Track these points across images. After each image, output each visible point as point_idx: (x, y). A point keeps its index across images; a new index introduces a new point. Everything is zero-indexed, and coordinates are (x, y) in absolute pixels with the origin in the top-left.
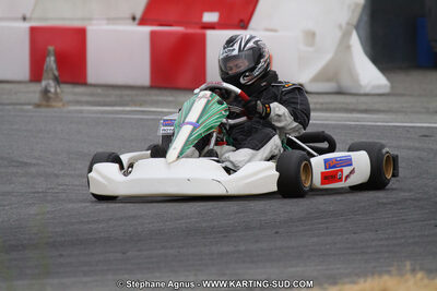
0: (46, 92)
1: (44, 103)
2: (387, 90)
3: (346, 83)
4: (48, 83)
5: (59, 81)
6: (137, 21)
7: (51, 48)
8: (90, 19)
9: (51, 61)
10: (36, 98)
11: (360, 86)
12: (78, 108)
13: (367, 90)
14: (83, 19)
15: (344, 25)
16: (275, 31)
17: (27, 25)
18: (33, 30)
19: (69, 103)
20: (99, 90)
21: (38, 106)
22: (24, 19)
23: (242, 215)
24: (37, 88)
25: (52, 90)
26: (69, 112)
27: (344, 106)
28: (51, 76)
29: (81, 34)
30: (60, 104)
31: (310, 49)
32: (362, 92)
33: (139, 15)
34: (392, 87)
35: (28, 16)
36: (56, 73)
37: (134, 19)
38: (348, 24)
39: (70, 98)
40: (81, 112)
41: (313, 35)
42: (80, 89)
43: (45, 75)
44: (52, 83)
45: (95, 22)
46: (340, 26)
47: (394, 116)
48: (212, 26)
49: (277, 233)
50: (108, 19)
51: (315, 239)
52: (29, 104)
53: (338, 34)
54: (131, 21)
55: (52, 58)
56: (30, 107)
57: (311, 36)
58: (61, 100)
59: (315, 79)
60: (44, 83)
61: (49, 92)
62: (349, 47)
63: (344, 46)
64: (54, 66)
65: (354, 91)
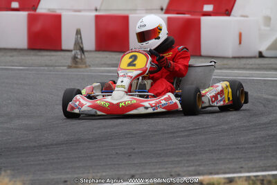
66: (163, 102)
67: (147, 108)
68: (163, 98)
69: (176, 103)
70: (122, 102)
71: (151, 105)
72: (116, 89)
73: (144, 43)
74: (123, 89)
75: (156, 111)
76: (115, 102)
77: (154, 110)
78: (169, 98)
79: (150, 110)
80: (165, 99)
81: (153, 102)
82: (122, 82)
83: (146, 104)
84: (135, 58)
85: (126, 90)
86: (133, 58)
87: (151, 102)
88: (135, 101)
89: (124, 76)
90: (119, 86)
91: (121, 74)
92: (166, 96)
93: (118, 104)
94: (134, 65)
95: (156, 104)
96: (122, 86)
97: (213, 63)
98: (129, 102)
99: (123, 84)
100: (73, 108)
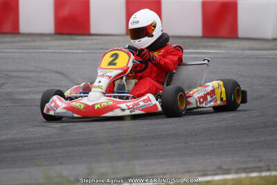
66: (142, 104)
67: (123, 110)
68: (141, 99)
69: (155, 105)
70: (97, 104)
71: (128, 106)
72: (93, 89)
73: (137, 41)
74: (100, 90)
75: (133, 113)
76: (90, 104)
77: (131, 112)
78: (149, 100)
79: (127, 113)
80: (144, 101)
81: (131, 103)
82: (100, 82)
83: (123, 106)
84: (116, 56)
85: (104, 91)
86: (114, 57)
87: (129, 104)
88: (111, 103)
89: (102, 76)
90: (96, 87)
91: (100, 74)
92: (145, 97)
93: (94, 106)
94: (115, 64)
95: (134, 106)
96: (99, 87)
97: (206, 62)
98: (105, 104)
99: (100, 84)
100: (48, 110)
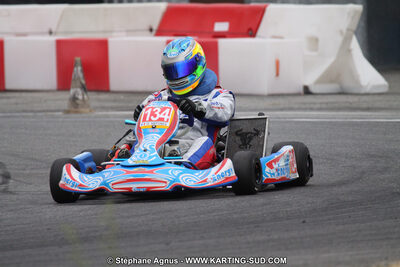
0: (74, 99)
1: (73, 109)
2: (385, 90)
3: (348, 84)
4: (76, 91)
5: (85, 89)
6: (154, 32)
7: (78, 59)
8: (111, 32)
9: (78, 71)
10: (65, 104)
11: (361, 86)
12: (105, 113)
13: (368, 90)
14: (104, 32)
15: (345, 31)
16: (281, 38)
17: (53, 39)
18: (59, 43)
19: (96, 108)
20: (122, 97)
21: (67, 112)
22: (51, 33)
23: (268, 207)
24: (66, 96)
25: (80, 97)
26: (96, 117)
27: (348, 105)
28: (78, 84)
29: (103, 45)
30: (88, 110)
31: (314, 53)
32: (363, 91)
33: (155, 27)
34: (390, 87)
35: (54, 30)
36: (83, 82)
37: (151, 30)
38: (348, 30)
39: (97, 104)
40: (108, 116)
41: (317, 40)
42: (104, 96)
43: (73, 83)
44: (79, 91)
45: (115, 34)
46: (341, 32)
47: (394, 113)
48: (222, 35)
49: (304, 222)
50: (128, 31)
51: (341, 227)
52: (58, 111)
53: (340, 39)
54: (148, 32)
55: (79, 68)
56: (60, 113)
57: (314, 42)
58: (89, 106)
59: (319, 81)
60: (72, 91)
61: (77, 99)
62: (349, 51)
63: (345, 50)
64: (81, 75)
65: (356, 91)
